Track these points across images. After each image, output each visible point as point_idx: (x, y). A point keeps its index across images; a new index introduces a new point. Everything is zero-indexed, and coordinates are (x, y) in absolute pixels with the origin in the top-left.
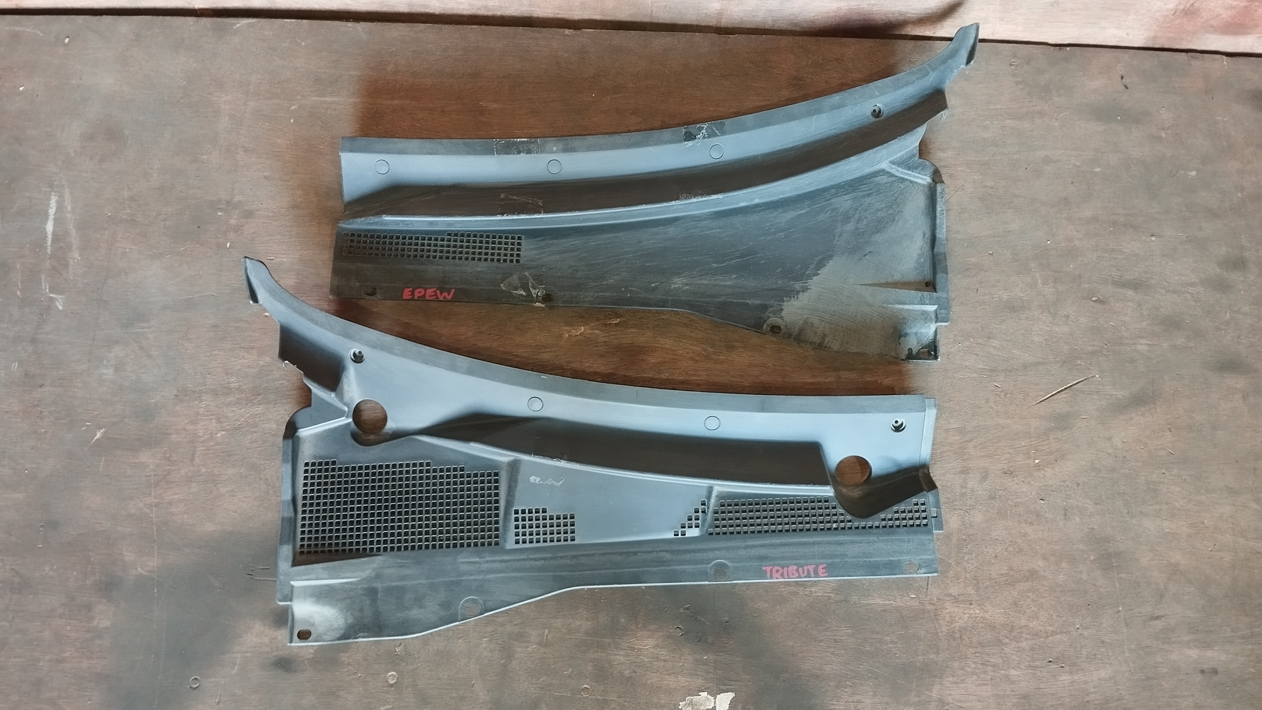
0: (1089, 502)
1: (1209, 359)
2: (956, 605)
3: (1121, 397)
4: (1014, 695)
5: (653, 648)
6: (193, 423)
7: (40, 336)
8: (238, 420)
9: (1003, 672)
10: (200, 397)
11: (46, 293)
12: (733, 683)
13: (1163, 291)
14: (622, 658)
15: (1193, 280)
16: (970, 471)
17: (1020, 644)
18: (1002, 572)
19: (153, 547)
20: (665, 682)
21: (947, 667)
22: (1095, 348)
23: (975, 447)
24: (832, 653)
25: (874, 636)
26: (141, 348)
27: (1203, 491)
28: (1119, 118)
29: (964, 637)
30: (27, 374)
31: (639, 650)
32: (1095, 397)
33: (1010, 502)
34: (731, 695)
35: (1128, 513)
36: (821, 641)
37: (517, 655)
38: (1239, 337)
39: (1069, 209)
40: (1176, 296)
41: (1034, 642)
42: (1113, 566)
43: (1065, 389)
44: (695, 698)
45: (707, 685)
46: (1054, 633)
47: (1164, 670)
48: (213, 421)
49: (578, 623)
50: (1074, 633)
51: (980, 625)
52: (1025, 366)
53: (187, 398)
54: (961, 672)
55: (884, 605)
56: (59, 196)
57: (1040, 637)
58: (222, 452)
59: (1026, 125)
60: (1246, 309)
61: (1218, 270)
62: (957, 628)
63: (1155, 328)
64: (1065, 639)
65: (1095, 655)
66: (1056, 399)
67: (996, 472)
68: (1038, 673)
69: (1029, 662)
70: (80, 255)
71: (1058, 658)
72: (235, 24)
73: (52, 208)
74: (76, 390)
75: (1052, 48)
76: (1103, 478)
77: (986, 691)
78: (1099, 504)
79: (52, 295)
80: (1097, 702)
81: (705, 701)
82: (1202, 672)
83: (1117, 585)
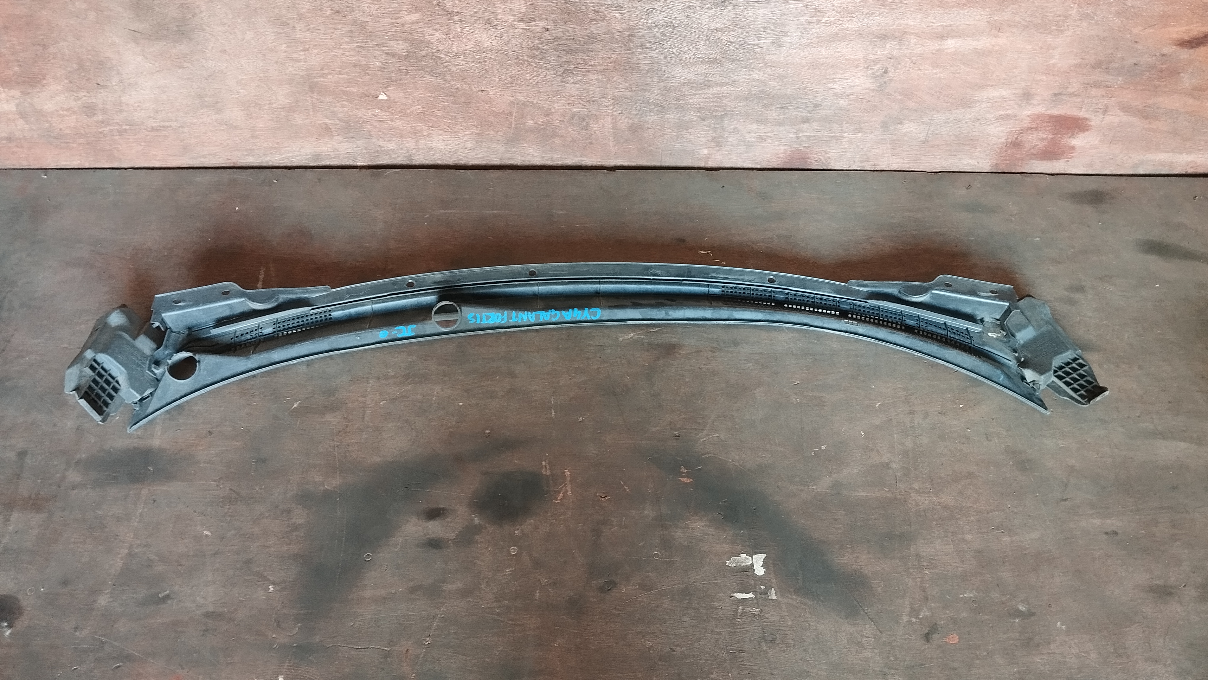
0: (1003, 430)
2: (918, 494)
5: (703, 527)
6: (363, 396)
8: (395, 394)
9: (960, 536)
10: (368, 381)
12: (764, 547)
14: (680, 534)
17: (969, 518)
18: (949, 473)
19: (336, 472)
20: (714, 549)
21: (919, 534)
24: (834, 527)
25: (863, 515)
28: (981, 210)
29: (928, 515)
31: (693, 529)
33: (946, 430)
34: (764, 556)
35: (1031, 435)
36: (824, 520)
37: (603, 534)
41: (979, 517)
42: (1027, 468)
44: (737, 558)
45: (745, 550)
46: (992, 511)
47: (1078, 533)
48: (378, 395)
49: (646, 512)
50: (1007, 510)
51: (938, 507)
53: (358, 382)
54: (928, 537)
55: (867, 496)
56: (265, 268)
57: (983, 514)
58: (384, 413)
60: (1091, 314)
61: (1066, 293)
62: (922, 509)
64: (1001, 514)
65: (1025, 524)
67: (934, 413)
68: (986, 537)
69: (978, 529)
71: (998, 527)
72: (386, 172)
73: (260, 275)
74: (278, 379)
75: (929, 174)
77: (950, 549)
78: (1010, 431)
80: (1032, 554)
81: (744, 559)
82: (1106, 533)
83: (1033, 480)
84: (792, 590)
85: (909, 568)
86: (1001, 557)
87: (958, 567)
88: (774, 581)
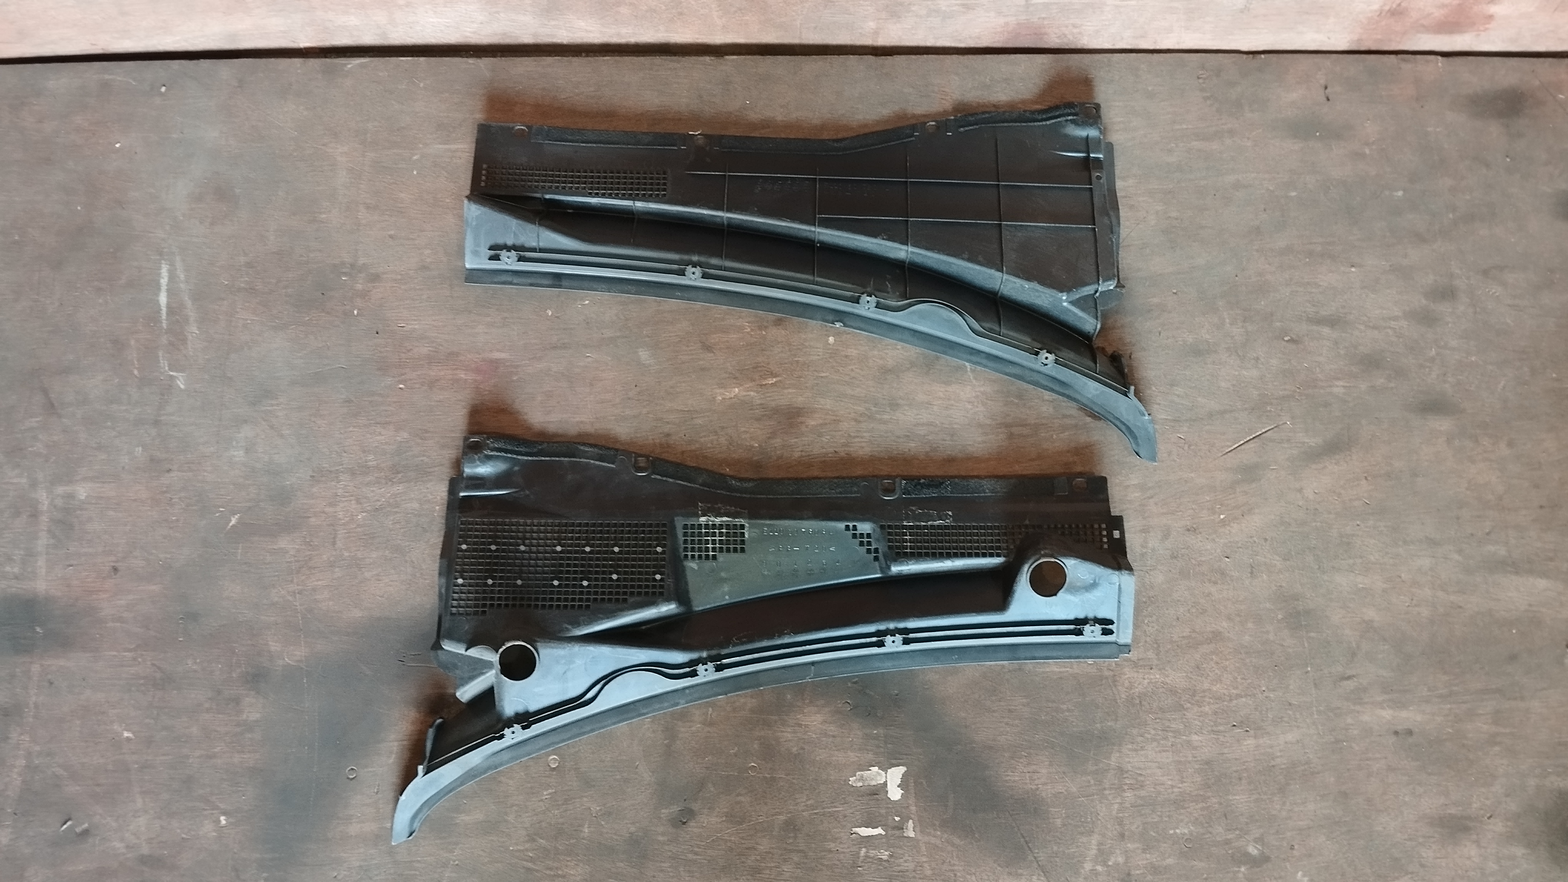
0: (1278, 558)
1: (1411, 400)
2: (1135, 670)
3: (1313, 444)
4: (1198, 761)
5: (822, 723)
6: (331, 505)
7: (162, 418)
8: (378, 501)
9: (1184, 737)
10: (337, 477)
11: (166, 371)
12: (905, 756)
13: (1362, 327)
14: (789, 735)
15: (1396, 314)
16: (1151, 529)
17: (1203, 708)
18: (1185, 634)
19: (300, 636)
20: (834, 758)
21: (1126, 734)
22: (1286, 393)
23: (1156, 504)
24: (1007, 724)
25: (1050, 705)
26: (272, 427)
27: (1400, 543)
28: (1318, 134)
29: (1143, 703)
30: (152, 460)
31: (806, 726)
32: (1286, 446)
33: (1194, 562)
34: (902, 769)
35: (1319, 568)
36: (994, 711)
37: (680, 736)
38: (1445, 375)
39: (1261, 240)
40: (1376, 332)
41: (1217, 706)
42: (1301, 625)
43: (1254, 438)
44: (865, 773)
45: (878, 760)
46: (1239, 696)
47: (1355, 732)
48: (353, 502)
50: (1260, 695)
51: (1161, 690)
52: (1211, 415)
53: (323, 479)
54: (1140, 739)
55: (1060, 672)
56: (170, 265)
57: (1224, 701)
58: (365, 535)
59: (1215, 146)
60: (1454, 343)
61: (1424, 302)
62: (1137, 694)
63: (1353, 368)
64: (1251, 702)
65: (1282, 717)
66: (1244, 449)
67: (1179, 529)
68: (1222, 738)
69: (1212, 726)
70: (199, 328)
71: (1242, 722)
72: (345, 65)
73: (163, 278)
74: (205, 474)
75: (1245, 56)
76: (1293, 532)
77: (1167, 758)
78: (1288, 560)
79: (171, 373)
80: (1283, 766)
81: (875, 775)
82: (1396, 733)
83: (1306, 645)
84: (937, 823)
85: (1105, 789)
86: (1236, 771)
87: (1173, 786)
88: (913, 808)
